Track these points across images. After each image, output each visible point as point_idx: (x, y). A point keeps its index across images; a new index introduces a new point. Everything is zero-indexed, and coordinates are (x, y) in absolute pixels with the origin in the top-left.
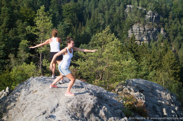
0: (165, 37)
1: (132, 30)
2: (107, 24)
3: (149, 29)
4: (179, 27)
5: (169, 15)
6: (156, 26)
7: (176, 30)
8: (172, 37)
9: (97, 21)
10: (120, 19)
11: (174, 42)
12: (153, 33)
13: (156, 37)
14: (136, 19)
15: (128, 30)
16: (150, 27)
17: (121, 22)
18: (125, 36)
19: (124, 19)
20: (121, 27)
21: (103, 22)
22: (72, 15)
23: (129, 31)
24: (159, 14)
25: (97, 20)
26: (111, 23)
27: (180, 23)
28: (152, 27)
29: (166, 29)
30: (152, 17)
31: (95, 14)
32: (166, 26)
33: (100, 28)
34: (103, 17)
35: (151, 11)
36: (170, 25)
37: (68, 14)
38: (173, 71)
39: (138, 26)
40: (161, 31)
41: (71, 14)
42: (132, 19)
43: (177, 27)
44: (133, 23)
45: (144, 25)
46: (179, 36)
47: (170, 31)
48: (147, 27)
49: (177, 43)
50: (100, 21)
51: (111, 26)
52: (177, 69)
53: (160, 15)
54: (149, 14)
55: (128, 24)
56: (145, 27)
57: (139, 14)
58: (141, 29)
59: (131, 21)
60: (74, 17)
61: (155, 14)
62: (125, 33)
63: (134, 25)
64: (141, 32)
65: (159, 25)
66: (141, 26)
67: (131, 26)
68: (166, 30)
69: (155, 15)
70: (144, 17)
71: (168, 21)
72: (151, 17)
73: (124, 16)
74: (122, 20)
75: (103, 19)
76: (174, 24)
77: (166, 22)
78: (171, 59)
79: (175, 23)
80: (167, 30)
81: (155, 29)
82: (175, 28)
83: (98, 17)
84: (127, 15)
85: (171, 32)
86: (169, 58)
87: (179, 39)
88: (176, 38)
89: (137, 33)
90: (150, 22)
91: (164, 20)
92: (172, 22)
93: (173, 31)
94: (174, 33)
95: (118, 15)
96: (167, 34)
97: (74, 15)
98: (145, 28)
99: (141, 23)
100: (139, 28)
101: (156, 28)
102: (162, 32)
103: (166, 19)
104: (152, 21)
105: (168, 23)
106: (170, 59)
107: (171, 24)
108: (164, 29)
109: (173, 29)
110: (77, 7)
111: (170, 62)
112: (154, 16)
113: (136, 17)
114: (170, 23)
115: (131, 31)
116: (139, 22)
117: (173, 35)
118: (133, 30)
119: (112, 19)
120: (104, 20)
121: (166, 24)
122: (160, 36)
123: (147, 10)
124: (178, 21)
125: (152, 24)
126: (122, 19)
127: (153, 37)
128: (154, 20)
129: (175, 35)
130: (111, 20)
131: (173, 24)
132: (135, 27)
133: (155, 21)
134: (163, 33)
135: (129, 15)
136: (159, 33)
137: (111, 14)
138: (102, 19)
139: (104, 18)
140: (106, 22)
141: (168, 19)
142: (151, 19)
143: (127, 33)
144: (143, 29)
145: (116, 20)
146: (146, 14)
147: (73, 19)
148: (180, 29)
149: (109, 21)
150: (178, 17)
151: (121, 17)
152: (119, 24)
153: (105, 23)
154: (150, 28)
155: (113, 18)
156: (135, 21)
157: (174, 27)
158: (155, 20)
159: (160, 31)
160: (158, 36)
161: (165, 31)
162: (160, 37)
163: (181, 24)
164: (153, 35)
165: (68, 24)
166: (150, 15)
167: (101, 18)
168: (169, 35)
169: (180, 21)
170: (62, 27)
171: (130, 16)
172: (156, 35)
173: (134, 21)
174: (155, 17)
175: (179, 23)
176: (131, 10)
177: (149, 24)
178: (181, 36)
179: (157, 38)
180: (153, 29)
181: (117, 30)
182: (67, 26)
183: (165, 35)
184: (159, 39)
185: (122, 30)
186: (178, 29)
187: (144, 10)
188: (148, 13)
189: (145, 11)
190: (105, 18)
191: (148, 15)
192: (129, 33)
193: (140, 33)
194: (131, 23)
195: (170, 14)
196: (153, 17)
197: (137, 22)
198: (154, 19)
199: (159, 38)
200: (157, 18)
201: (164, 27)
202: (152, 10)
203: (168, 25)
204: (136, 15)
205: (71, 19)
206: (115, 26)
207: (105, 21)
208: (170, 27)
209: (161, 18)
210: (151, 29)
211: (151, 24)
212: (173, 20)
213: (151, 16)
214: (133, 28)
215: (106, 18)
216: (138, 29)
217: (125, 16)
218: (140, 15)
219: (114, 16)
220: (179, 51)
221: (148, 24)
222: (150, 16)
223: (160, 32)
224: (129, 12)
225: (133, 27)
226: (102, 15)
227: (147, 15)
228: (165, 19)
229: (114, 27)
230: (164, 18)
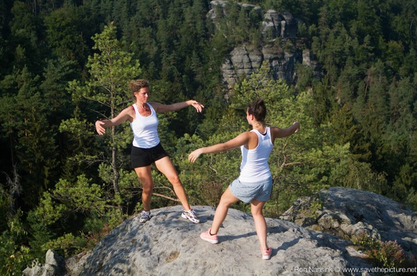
0: (314, 73)
1: (231, 63)
2: (165, 54)
3: (273, 56)
4: (347, 45)
5: (320, 17)
6: (289, 47)
7: (342, 53)
8: (332, 70)
9: (140, 49)
10: (196, 38)
11: (339, 83)
12: (285, 64)
13: (292, 74)
14: (238, 33)
15: (220, 64)
16: (275, 52)
17: (201, 44)
18: (215, 81)
19: (207, 37)
20: (201, 59)
21: (155, 49)
22: (71, 38)
23: (224, 66)
24: (293, 15)
25: (140, 46)
26: (175, 50)
27: (350, 34)
28: (281, 49)
29: (317, 51)
30: (276, 25)
31: (131, 32)
32: (314, 45)
33: (148, 65)
34: (153, 36)
35: (273, 11)
36: (323, 41)
37: (61, 38)
38: (355, 155)
39: (246, 52)
40: (304, 60)
41: (69, 36)
42: (227, 34)
43: (342, 45)
44: (233, 45)
45: (259, 47)
46: (350, 68)
47: (327, 55)
48: (268, 53)
49: (348, 84)
50: (146, 49)
51: (177, 58)
52: (363, 152)
53: (296, 19)
54: (269, 18)
55: (219, 49)
56: (264, 51)
57: (245, 21)
58: (252, 57)
59: (226, 41)
60: (79, 43)
61: (285, 16)
62: (213, 73)
63: (235, 49)
64: (254, 65)
65: (298, 44)
66: (252, 51)
67: (227, 54)
68: (315, 55)
69: (283, 19)
70: (257, 27)
71: (319, 30)
72: (274, 26)
73: (206, 30)
74: (202, 39)
75: (154, 42)
76: (333, 37)
77: (313, 34)
78: (347, 126)
79: (337, 34)
80: (319, 54)
81: (288, 55)
82: (337, 48)
83: (141, 39)
84: (213, 25)
85: (329, 59)
86: (342, 124)
87: (350, 75)
88: (342, 72)
89: (243, 68)
90: (274, 37)
91: (307, 30)
92: (328, 34)
93: (334, 55)
94: (337, 60)
95: (190, 27)
96: (318, 64)
97: (76, 38)
98: (262, 56)
99: (250, 43)
100: (248, 55)
101: (291, 52)
102: (306, 60)
103: (312, 28)
104: (279, 35)
105: (318, 35)
106: (345, 128)
107: (326, 39)
108: (311, 53)
109: (334, 50)
110: (83, 17)
111: (345, 135)
112: (283, 22)
113: (237, 28)
114: (324, 36)
115: (229, 67)
116: (245, 41)
117: (334, 66)
118: (233, 63)
119: (177, 39)
120: (156, 45)
121: (315, 38)
122: (303, 71)
123: (263, 8)
124: (344, 30)
125: (281, 44)
126: (203, 36)
127: (285, 75)
128: (282, 33)
129: (340, 66)
130: (175, 41)
131: (331, 37)
132: (237, 56)
133: (285, 35)
134: (308, 64)
135: (218, 26)
136: (299, 64)
137: (172, 26)
138: (151, 43)
139: (156, 39)
140: (162, 49)
141: (317, 26)
142: (275, 31)
143: (220, 71)
144: (259, 58)
145: (187, 41)
146: (260, 18)
147: (75, 49)
148: (351, 48)
149: (171, 46)
150: (342, 20)
151: (199, 32)
152: (196, 51)
153: (159, 52)
154: (276, 54)
155: (179, 36)
156: (237, 39)
157: (334, 45)
158: (285, 32)
159: (300, 59)
160: (299, 71)
161: (313, 57)
162: (301, 73)
163: (351, 36)
164: (284, 70)
165: (68, 62)
166: (272, 21)
167: (148, 42)
168: (324, 67)
169: (348, 29)
170: (56, 73)
171: (222, 28)
172: (293, 71)
173: (234, 38)
174: (286, 25)
175: (346, 35)
176: (222, 12)
177: (273, 43)
178: (356, 66)
179: (296, 78)
180: (283, 54)
181: (192, 68)
182: (68, 68)
183: (315, 66)
184: (302, 79)
185: (206, 66)
186: (344, 49)
187: (256, 8)
188: (267, 16)
189: (258, 12)
190: (158, 38)
191: (268, 21)
192: (223, 72)
193: (252, 68)
194: (226, 46)
195: (320, 14)
196: (280, 26)
197: (240, 42)
198: (283, 29)
199: (299, 76)
200: (291, 27)
201: (309, 47)
202: (275, 8)
203: (320, 42)
204: (237, 25)
205: (71, 49)
206: (187, 57)
207: (160, 47)
208: (324, 47)
209: (299, 27)
210: (279, 56)
211: (277, 44)
212: (331, 28)
213: (276, 22)
214: (232, 58)
215: (162, 37)
216: (246, 59)
217: (210, 30)
218: (248, 23)
219: (182, 30)
220: (355, 104)
221: (270, 43)
222: (271, 24)
223: (301, 62)
224: (217, 18)
225: (232, 56)
226: (151, 31)
227: (263, 23)
228: (310, 27)
229: (184, 59)
230: (307, 26)
